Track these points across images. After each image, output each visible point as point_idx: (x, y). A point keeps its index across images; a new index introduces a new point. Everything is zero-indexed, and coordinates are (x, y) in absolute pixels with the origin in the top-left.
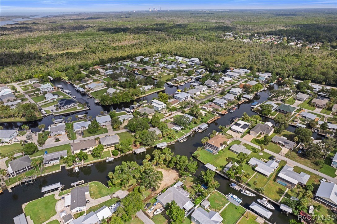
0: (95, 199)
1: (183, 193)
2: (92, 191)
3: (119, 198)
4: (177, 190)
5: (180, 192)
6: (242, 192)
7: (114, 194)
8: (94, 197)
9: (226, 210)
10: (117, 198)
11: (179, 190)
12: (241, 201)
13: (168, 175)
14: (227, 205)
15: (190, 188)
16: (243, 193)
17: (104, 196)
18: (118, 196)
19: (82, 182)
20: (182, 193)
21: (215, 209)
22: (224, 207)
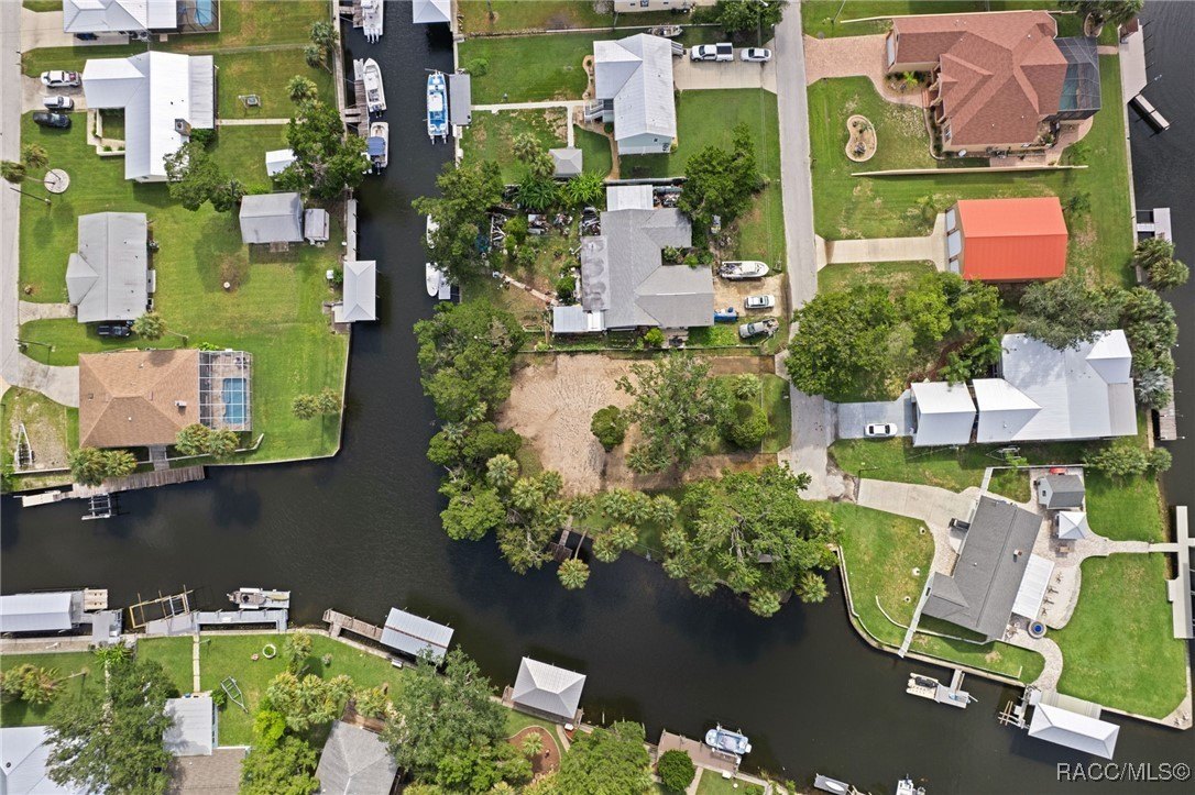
0: (922, 523)
1: (599, 263)
2: (912, 578)
3: (831, 456)
4: (605, 297)
5: (605, 280)
6: (384, 108)
7: (836, 499)
8: (920, 537)
9: (521, 96)
10: (837, 466)
11: (602, 286)
12: (436, 80)
13: (557, 418)
14: (495, 109)
15: (538, 280)
16: (381, 102)
17: (879, 512)
18: (829, 472)
19: (919, 682)
20: (606, 265)
21: (551, 126)
22: (514, 111)
